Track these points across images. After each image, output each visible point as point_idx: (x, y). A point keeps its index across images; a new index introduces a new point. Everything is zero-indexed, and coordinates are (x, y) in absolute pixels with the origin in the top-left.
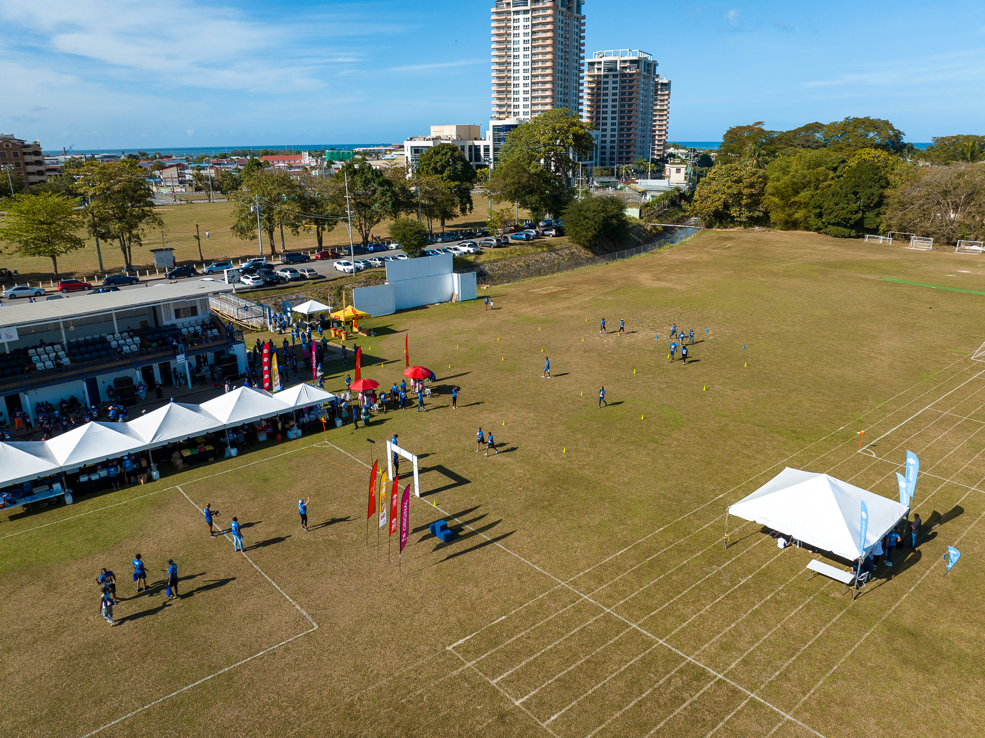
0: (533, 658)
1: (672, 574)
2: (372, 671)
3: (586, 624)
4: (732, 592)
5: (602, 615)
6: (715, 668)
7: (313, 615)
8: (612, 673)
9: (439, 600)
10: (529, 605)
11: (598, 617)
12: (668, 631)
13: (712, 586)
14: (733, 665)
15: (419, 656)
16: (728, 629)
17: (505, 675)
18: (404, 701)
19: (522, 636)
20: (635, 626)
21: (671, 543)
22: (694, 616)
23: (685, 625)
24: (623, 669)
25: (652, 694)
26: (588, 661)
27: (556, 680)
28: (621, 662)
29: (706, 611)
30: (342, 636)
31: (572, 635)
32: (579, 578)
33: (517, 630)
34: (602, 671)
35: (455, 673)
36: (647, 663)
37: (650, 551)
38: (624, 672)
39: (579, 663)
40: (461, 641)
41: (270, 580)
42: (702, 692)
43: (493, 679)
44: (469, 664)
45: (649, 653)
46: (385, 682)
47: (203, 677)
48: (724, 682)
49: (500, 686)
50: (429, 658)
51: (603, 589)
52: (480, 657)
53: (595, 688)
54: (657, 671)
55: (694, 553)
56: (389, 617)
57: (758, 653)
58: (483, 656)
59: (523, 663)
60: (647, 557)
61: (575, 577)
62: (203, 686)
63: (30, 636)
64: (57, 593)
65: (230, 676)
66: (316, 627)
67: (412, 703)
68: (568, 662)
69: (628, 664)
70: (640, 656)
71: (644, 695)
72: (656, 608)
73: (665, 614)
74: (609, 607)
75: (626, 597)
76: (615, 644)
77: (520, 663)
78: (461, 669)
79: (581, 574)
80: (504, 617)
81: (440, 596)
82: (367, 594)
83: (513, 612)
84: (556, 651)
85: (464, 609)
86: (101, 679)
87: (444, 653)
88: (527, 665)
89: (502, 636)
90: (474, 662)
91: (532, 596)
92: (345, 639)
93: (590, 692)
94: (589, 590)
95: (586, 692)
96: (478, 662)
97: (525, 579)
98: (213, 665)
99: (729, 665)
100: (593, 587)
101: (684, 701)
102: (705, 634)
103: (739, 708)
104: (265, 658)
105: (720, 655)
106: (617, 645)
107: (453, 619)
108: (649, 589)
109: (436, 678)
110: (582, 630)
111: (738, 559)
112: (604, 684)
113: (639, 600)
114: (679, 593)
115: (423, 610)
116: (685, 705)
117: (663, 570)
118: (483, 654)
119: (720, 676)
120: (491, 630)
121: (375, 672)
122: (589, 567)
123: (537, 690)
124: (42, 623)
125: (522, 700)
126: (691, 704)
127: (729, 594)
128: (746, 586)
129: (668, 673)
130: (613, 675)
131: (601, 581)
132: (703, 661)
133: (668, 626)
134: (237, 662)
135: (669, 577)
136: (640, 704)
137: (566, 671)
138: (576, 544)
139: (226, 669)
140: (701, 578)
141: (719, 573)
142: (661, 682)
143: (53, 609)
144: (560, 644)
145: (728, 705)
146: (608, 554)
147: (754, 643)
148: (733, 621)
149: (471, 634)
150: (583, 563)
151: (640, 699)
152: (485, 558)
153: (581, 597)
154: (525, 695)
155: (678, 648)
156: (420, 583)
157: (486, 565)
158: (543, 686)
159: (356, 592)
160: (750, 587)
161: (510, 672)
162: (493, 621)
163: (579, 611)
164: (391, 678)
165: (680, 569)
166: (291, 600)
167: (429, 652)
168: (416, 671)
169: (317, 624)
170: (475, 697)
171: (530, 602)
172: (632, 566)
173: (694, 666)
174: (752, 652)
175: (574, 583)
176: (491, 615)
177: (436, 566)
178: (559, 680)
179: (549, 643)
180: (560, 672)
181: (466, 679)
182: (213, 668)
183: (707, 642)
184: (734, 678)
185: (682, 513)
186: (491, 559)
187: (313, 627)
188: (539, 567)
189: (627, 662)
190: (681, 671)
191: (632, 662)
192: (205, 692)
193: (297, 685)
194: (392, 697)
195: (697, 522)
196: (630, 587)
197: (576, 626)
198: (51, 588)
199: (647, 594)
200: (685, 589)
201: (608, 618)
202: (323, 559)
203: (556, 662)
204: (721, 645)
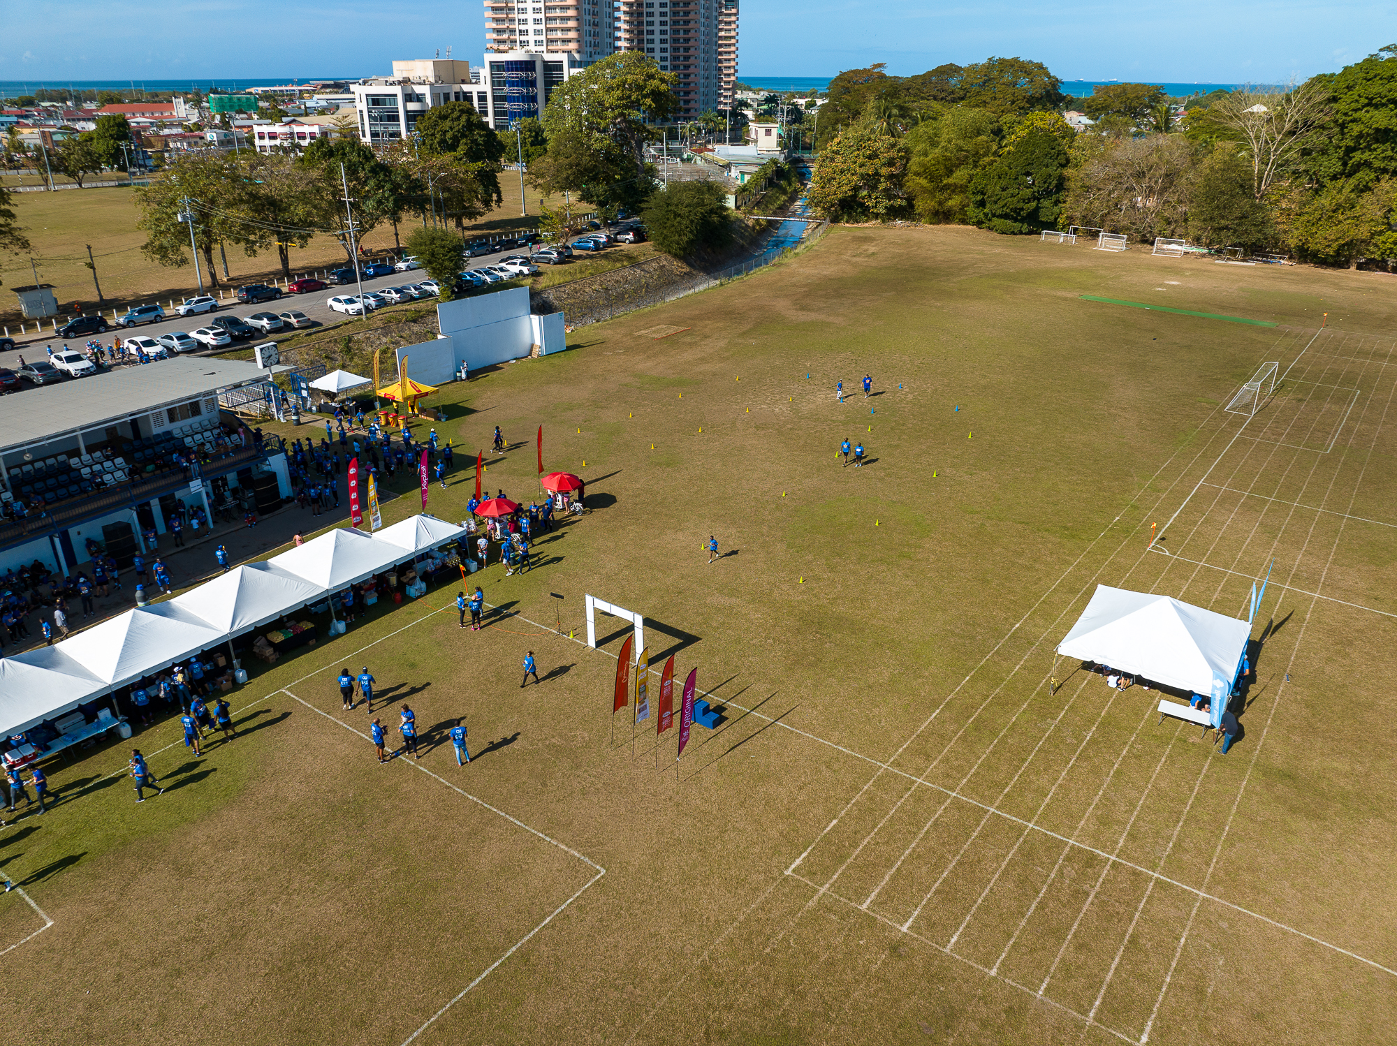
0: (894, 869)
1: (1005, 736)
2: (708, 918)
3: (936, 816)
4: (1082, 751)
5: (949, 801)
6: (1104, 848)
7: (590, 856)
8: (994, 873)
9: (743, 811)
10: (857, 801)
11: (946, 804)
12: (1033, 811)
13: (1057, 747)
14: (1121, 842)
15: (757, 889)
16: (1097, 799)
17: (873, 896)
18: (768, 950)
19: (869, 843)
20: (992, 810)
21: (988, 696)
22: (1054, 788)
23: (1047, 800)
24: (1003, 866)
25: (1049, 892)
26: (960, 863)
27: (935, 893)
28: (998, 858)
29: (1064, 779)
30: (644, 878)
31: (927, 832)
32: (900, 756)
33: (859, 836)
34: (981, 872)
35: (811, 903)
36: (1028, 854)
37: (967, 710)
38: (1006, 868)
39: (951, 866)
40: (798, 861)
41: (503, 814)
42: (1101, 880)
43: (861, 904)
44: (822, 890)
45: (1024, 842)
46: (731, 929)
47: (489, 966)
48: (1121, 864)
49: (874, 911)
50: (770, 889)
51: (935, 767)
52: (831, 878)
53: (984, 894)
54: (1043, 863)
55: (1019, 706)
56: (690, 842)
57: (1141, 823)
58: (835, 877)
59: (887, 878)
60: (968, 718)
61: (895, 756)
62: (494, 976)
63: (198, 949)
64: (198, 878)
65: (523, 956)
66: (603, 872)
67: (779, 951)
68: (938, 867)
69: (1007, 859)
70: (1016, 847)
71: (1041, 895)
72: (1007, 784)
73: (1021, 788)
74: (953, 790)
75: (966, 774)
76: (980, 836)
77: (883, 877)
78: (816, 898)
79: (900, 750)
80: (835, 822)
81: (742, 804)
82: (646, 815)
83: (843, 812)
84: (916, 856)
85: (781, 817)
86: (345, 992)
87: (785, 879)
88: (893, 879)
89: (844, 846)
90: (827, 886)
91: (855, 789)
92: (650, 881)
93: (980, 901)
94: (919, 772)
95: (975, 902)
96: (833, 885)
97: (836, 767)
98: (492, 946)
99: (1117, 843)
100: (922, 766)
101: (1088, 895)
102: (1075, 808)
103: (1148, 893)
104: (558, 924)
105: (1103, 833)
106: (984, 836)
107: (774, 833)
108: (988, 758)
109: (792, 913)
110: (935, 824)
111: (1071, 708)
112: (991, 889)
113: (983, 776)
114: (1024, 760)
115: (730, 826)
116: (1090, 899)
117: (994, 733)
118: (834, 874)
119: (1113, 858)
120: (827, 840)
121: (713, 919)
122: (906, 740)
123: (918, 910)
124: (203, 925)
125: (907, 925)
126: (1096, 897)
127: (1080, 755)
128: (1093, 742)
129: (1055, 863)
130: (997, 876)
131: (928, 757)
132: (1087, 842)
133: (1031, 805)
134: (522, 937)
135: (1003, 742)
136: (1042, 906)
137: (940, 880)
138: (876, 711)
139: (514, 949)
140: (1041, 738)
141: (1058, 729)
142: (1053, 875)
143: (206, 902)
144: (918, 846)
145: (1135, 891)
146: (920, 720)
147: (1131, 812)
148: (1099, 787)
149: (805, 849)
150: (895, 736)
151: (1038, 900)
152: (773, 745)
153: (914, 782)
154: (909, 917)
155: (1052, 831)
156: (706, 789)
157: (778, 754)
158: (924, 903)
159: (629, 815)
160: (1100, 742)
161: (877, 891)
162: (824, 829)
163: (920, 800)
164: (736, 924)
165: (1013, 728)
166: (548, 839)
167: (767, 883)
168: (763, 909)
169: (602, 866)
170: (850, 930)
171: (857, 797)
172: (956, 733)
173: (1080, 851)
174: (1134, 823)
175: (897, 764)
176: (819, 821)
177: (715, 764)
178: (937, 892)
179: (906, 848)
180: (935, 882)
181: (829, 910)
182: (496, 952)
183: (1081, 818)
184: (1128, 858)
185: (984, 654)
186: (780, 744)
187: (598, 872)
188: (845, 747)
189: (1004, 857)
190: (1068, 859)
191: (1010, 855)
192: (502, 985)
193: (621, 954)
194: (751, 948)
195: (1005, 664)
196: (965, 759)
197: (927, 820)
198: (184, 871)
199: (987, 765)
200: (1029, 755)
201: (958, 805)
202: (559, 774)
203: (924, 869)
204: (1097, 819)
